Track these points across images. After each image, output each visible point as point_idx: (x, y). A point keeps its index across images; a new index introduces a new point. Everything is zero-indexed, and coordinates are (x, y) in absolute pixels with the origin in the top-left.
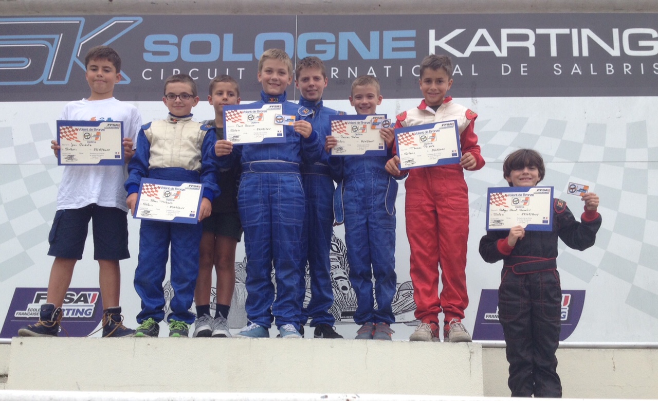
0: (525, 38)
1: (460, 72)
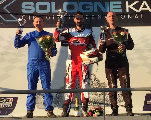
1: (137, 17)
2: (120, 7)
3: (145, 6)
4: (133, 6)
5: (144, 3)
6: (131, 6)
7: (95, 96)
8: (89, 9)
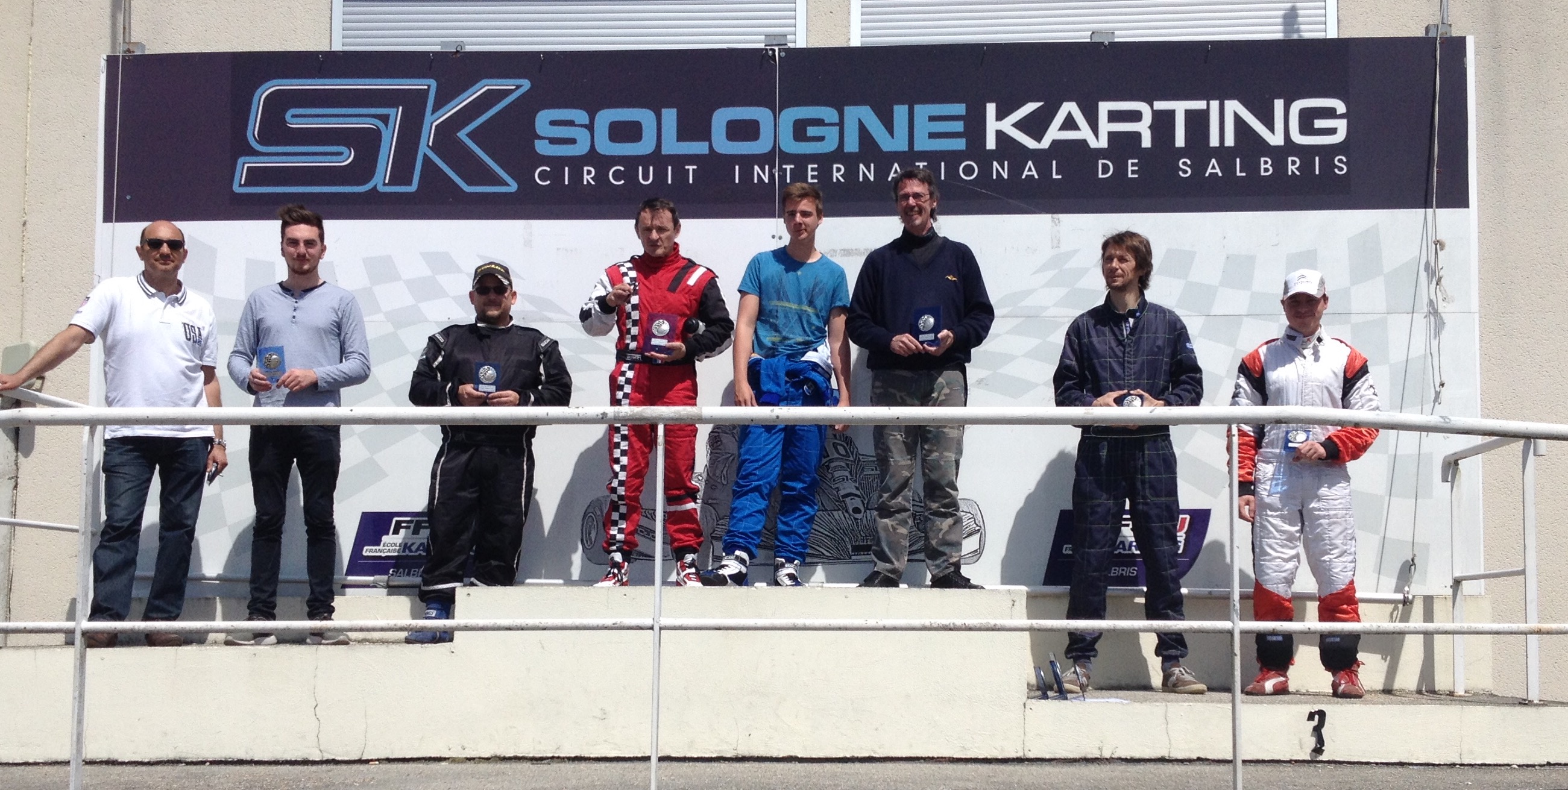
0: (1136, 116)
1: (1034, 173)
2: (958, 126)
3: (1069, 123)
4: (1017, 125)
5: (1069, 107)
6: (1007, 125)
7: (837, 517)
8: (821, 139)
